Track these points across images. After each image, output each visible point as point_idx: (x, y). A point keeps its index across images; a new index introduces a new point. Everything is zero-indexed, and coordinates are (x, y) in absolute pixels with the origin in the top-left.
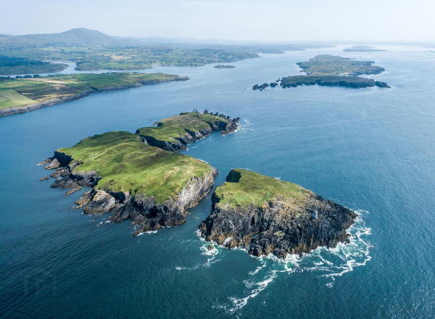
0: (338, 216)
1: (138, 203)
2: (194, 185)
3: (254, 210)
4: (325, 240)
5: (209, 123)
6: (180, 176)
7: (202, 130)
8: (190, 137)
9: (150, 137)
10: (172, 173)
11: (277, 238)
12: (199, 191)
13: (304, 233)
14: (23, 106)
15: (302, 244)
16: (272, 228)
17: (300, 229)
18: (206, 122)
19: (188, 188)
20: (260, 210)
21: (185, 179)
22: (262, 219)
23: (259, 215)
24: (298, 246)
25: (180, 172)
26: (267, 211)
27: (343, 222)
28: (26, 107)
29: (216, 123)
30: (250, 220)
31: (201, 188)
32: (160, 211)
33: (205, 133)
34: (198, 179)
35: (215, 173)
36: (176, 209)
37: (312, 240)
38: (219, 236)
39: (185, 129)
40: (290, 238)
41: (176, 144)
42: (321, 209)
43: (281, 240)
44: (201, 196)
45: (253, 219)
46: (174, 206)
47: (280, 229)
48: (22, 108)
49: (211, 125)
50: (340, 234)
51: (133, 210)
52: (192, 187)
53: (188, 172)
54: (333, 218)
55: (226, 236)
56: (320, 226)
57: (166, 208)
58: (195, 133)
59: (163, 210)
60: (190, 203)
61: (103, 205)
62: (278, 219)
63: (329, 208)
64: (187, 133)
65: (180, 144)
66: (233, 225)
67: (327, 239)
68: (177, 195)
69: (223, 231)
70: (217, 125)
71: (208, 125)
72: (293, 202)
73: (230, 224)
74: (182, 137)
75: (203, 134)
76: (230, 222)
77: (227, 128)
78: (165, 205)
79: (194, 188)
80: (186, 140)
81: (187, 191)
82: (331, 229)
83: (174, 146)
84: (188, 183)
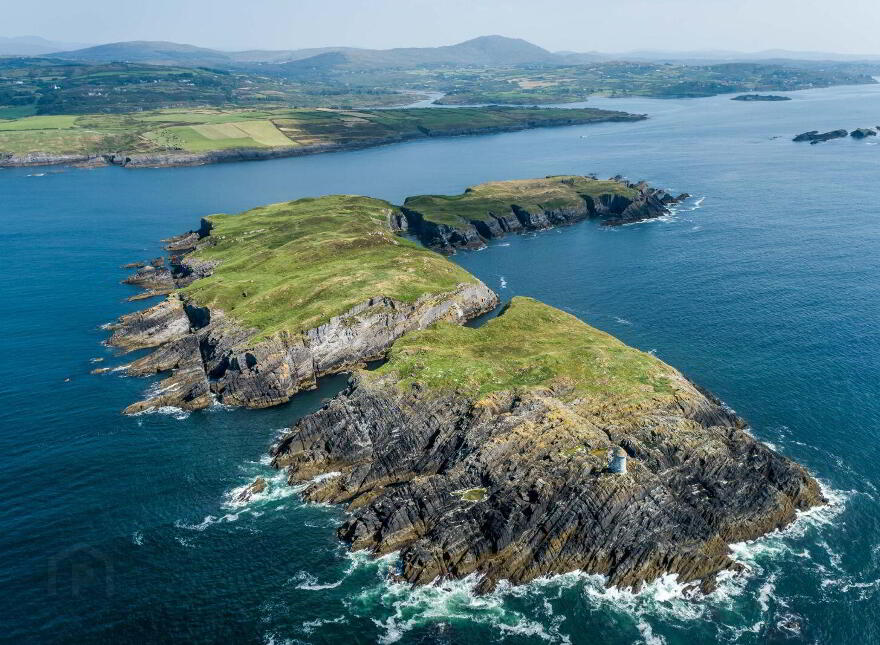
0: (736, 486)
2: (375, 320)
3: (455, 410)
4: (613, 554)
5: (586, 198)
6: (354, 291)
7: (557, 211)
8: (516, 223)
10: (341, 283)
11: (453, 506)
13: (549, 509)
14: (267, 148)
15: (518, 550)
16: (456, 473)
17: (534, 496)
18: (583, 196)
19: (350, 323)
20: (471, 414)
22: (460, 440)
23: (458, 427)
24: (494, 550)
25: (362, 284)
26: (489, 416)
27: (742, 509)
28: (269, 152)
30: (429, 433)
31: (399, 330)
32: (235, 366)
33: (559, 220)
34: (393, 307)
35: (484, 304)
36: (273, 369)
37: (557, 544)
38: (308, 460)
39: (513, 207)
40: (486, 516)
41: (461, 234)
42: (676, 449)
43: (458, 516)
45: (437, 433)
46: (272, 359)
47: (486, 480)
48: (261, 152)
49: (590, 204)
50: (686, 550)
52: (366, 324)
54: (710, 490)
55: (329, 463)
57: (251, 361)
58: (530, 215)
59: (242, 363)
62: (494, 450)
63: (712, 452)
64: (512, 214)
65: (471, 233)
66: (367, 436)
67: (620, 555)
68: (302, 333)
69: (328, 449)
70: (605, 204)
71: (581, 200)
72: (595, 408)
73: (360, 434)
74: (489, 220)
75: (554, 220)
76: (364, 427)
77: (624, 212)
78: (251, 352)
79: (372, 327)
80: (495, 228)
81: (344, 331)
82: (659, 524)
83: (455, 238)
84: (357, 310)
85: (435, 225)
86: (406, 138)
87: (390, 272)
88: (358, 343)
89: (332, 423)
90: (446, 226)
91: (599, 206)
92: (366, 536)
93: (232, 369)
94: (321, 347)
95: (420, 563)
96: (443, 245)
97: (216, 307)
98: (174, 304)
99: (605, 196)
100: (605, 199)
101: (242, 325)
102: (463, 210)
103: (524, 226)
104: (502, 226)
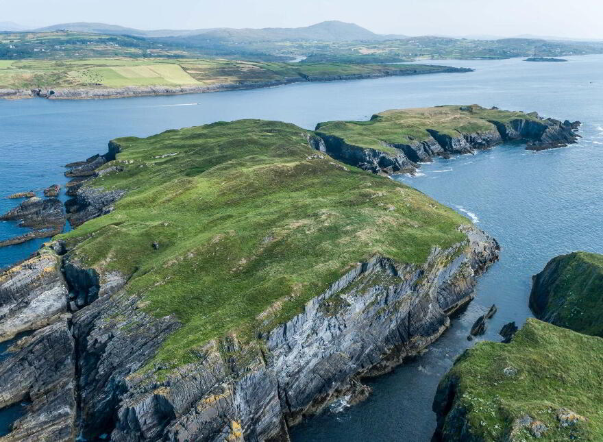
2: (370, 297)
5: (495, 123)
6: (327, 245)
7: (474, 135)
8: (437, 147)
9: (335, 138)
12: (393, 326)
14: (176, 86)
18: (490, 121)
19: (334, 306)
21: (334, 265)
25: (334, 232)
28: (178, 89)
31: (403, 310)
33: (481, 144)
34: (395, 273)
39: (428, 131)
41: (391, 158)
44: (397, 350)
48: (171, 88)
49: (501, 128)
52: (357, 306)
53: (363, 235)
58: (450, 139)
59: (145, 417)
60: (326, 384)
64: (431, 138)
65: (401, 158)
68: (260, 337)
70: (516, 129)
71: (493, 126)
74: (415, 144)
75: (475, 144)
77: (544, 136)
78: (162, 392)
79: (366, 310)
80: (421, 153)
81: (326, 323)
83: (384, 163)
84: (343, 282)
85: (362, 149)
86: (289, 82)
87: (366, 211)
88: (347, 343)
90: (373, 151)
91: (510, 131)
94: (291, 357)
96: (375, 171)
97: (110, 269)
98: (47, 261)
99: (517, 120)
100: (515, 123)
101: (148, 310)
102: (381, 134)
103: (445, 150)
104: (426, 150)
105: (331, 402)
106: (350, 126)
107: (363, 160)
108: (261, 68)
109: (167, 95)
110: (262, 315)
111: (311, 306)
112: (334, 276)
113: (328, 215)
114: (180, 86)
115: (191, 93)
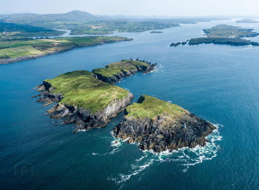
0: (201, 127)
1: (80, 113)
3: (148, 121)
4: (189, 142)
6: (108, 98)
7: (131, 71)
8: (123, 75)
9: (99, 74)
10: (104, 96)
11: (158, 139)
12: (119, 108)
13: (176, 136)
14: (35, 55)
15: (173, 144)
16: (156, 133)
17: (173, 134)
18: (135, 66)
19: (111, 105)
20: (151, 121)
21: (110, 100)
22: (152, 127)
23: (150, 124)
24: (170, 145)
25: (109, 96)
26: (155, 121)
27: (204, 131)
28: (36, 56)
29: (141, 66)
30: (144, 127)
31: (120, 106)
32: (92, 119)
33: (133, 73)
34: (118, 100)
35: (132, 97)
36: (102, 118)
37: (180, 142)
38: (123, 136)
39: (121, 70)
40: (166, 139)
41: (113, 79)
42: (190, 122)
43: (160, 140)
44: (120, 110)
45: (146, 126)
46: (100, 116)
47: (161, 133)
48: (34, 56)
49: (138, 68)
50: (199, 139)
51: (77, 117)
52: (114, 105)
53: (113, 96)
54: (198, 128)
55: (127, 135)
56: (186, 133)
57: (95, 117)
58: (126, 72)
60: (112, 114)
61: (61, 113)
62: (161, 127)
63: (196, 122)
64: (122, 72)
65: (116, 78)
66: (133, 129)
67: (190, 142)
68: (103, 109)
69: (126, 133)
71: (136, 67)
72: (173, 117)
73: (131, 129)
74: (118, 75)
75: (131, 73)
76: (132, 127)
77: (147, 70)
79: (115, 106)
80: (120, 77)
82: (194, 135)
83: (112, 80)
84: (112, 102)
85: (106, 77)
87: (113, 92)
88: (113, 110)
89: (125, 127)
90: (109, 77)
91: (140, 68)
92: (146, 147)
93: (91, 119)
94: (107, 112)
95: (159, 149)
96: (110, 82)
97: (75, 106)
103: (125, 75)
104: (121, 76)
105: (112, 116)
106: (102, 70)
107: (107, 80)
108: (61, 43)
109: (33, 59)
110: (103, 107)
111: (109, 105)
112: (111, 101)
113: (107, 94)
114: (36, 54)
115: (41, 57)
